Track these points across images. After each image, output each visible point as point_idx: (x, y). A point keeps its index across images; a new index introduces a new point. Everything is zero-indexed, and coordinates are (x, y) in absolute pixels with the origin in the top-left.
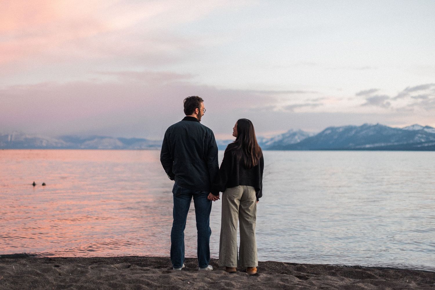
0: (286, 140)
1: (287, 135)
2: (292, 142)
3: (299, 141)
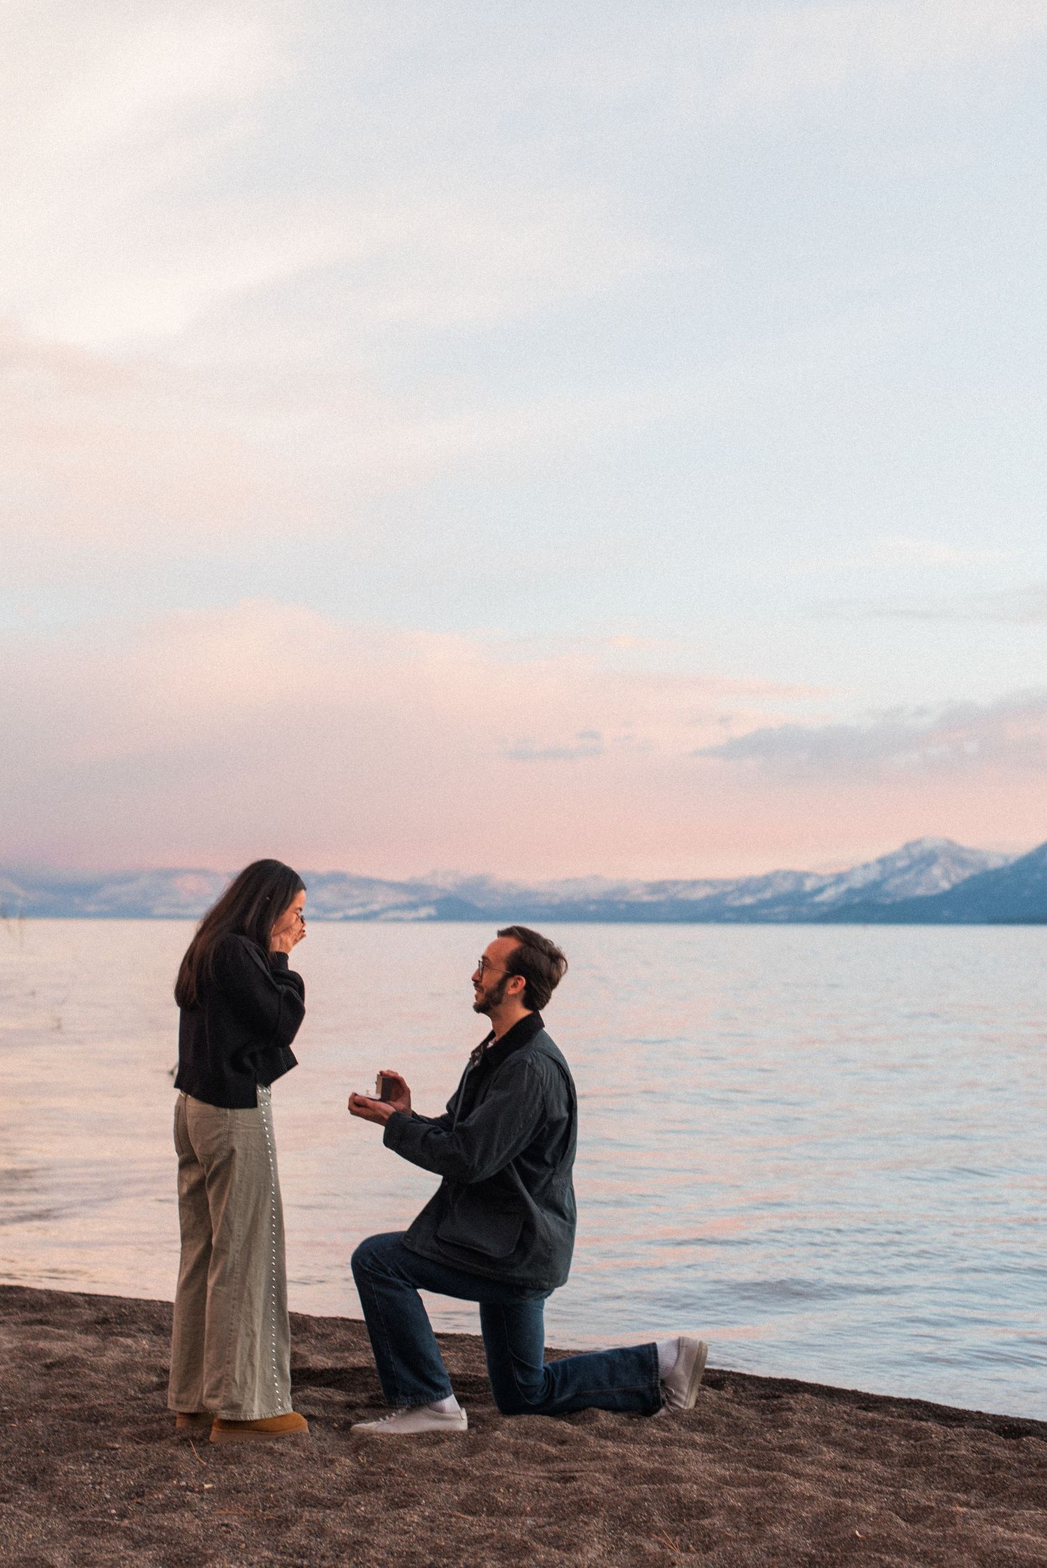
0: (890, 886)
1: (901, 864)
2: (920, 891)
3: (945, 885)
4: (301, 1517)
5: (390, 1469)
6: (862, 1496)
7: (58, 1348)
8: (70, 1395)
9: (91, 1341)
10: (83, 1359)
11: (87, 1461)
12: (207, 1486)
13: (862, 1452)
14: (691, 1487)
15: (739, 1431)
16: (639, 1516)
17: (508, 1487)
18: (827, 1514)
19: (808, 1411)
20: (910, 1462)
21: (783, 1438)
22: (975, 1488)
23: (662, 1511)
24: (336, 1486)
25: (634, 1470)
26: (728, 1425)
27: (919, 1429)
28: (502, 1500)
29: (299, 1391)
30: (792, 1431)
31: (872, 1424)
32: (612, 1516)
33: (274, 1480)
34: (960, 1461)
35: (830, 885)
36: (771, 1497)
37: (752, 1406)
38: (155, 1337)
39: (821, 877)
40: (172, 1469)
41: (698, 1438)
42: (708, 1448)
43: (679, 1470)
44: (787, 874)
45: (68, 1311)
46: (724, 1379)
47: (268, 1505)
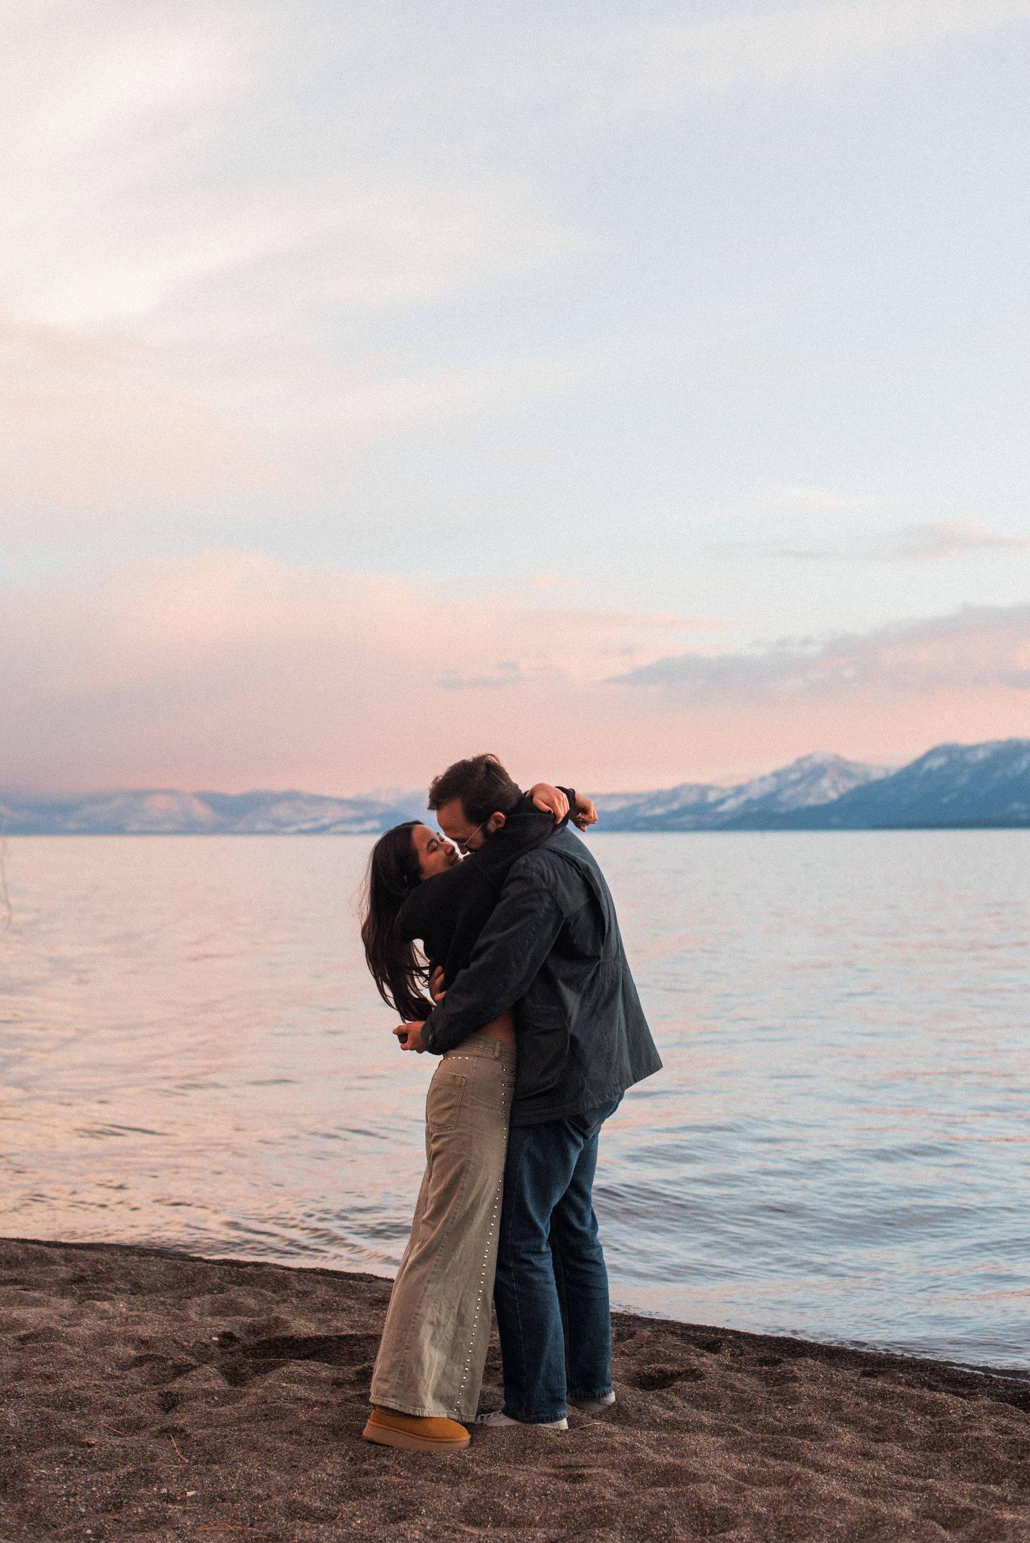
4: (293, 1535)
5: (385, 1467)
6: (893, 1496)
7: (31, 1316)
8: (45, 1375)
9: (66, 1305)
10: (58, 1331)
11: (61, 1463)
12: (189, 1494)
13: (879, 1435)
14: (710, 1487)
15: (747, 1407)
16: (658, 1527)
17: (514, 1491)
18: (862, 1523)
19: (813, 1380)
20: (932, 1445)
21: (794, 1415)
22: (1008, 1477)
23: (683, 1520)
24: (328, 1491)
25: (645, 1466)
26: (733, 1399)
27: (934, 1402)
28: (508, 1508)
29: (284, 1365)
30: (802, 1406)
31: (883, 1395)
32: (629, 1528)
33: (260, 1482)
34: (986, 1444)
35: (730, 797)
36: (798, 1501)
37: (754, 1372)
38: (132, 1297)
39: (722, 790)
40: (151, 1471)
41: (706, 1418)
42: (717, 1431)
43: (693, 1464)
44: (692, 788)
45: (43, 1269)
46: (720, 1341)
47: (256, 1518)
